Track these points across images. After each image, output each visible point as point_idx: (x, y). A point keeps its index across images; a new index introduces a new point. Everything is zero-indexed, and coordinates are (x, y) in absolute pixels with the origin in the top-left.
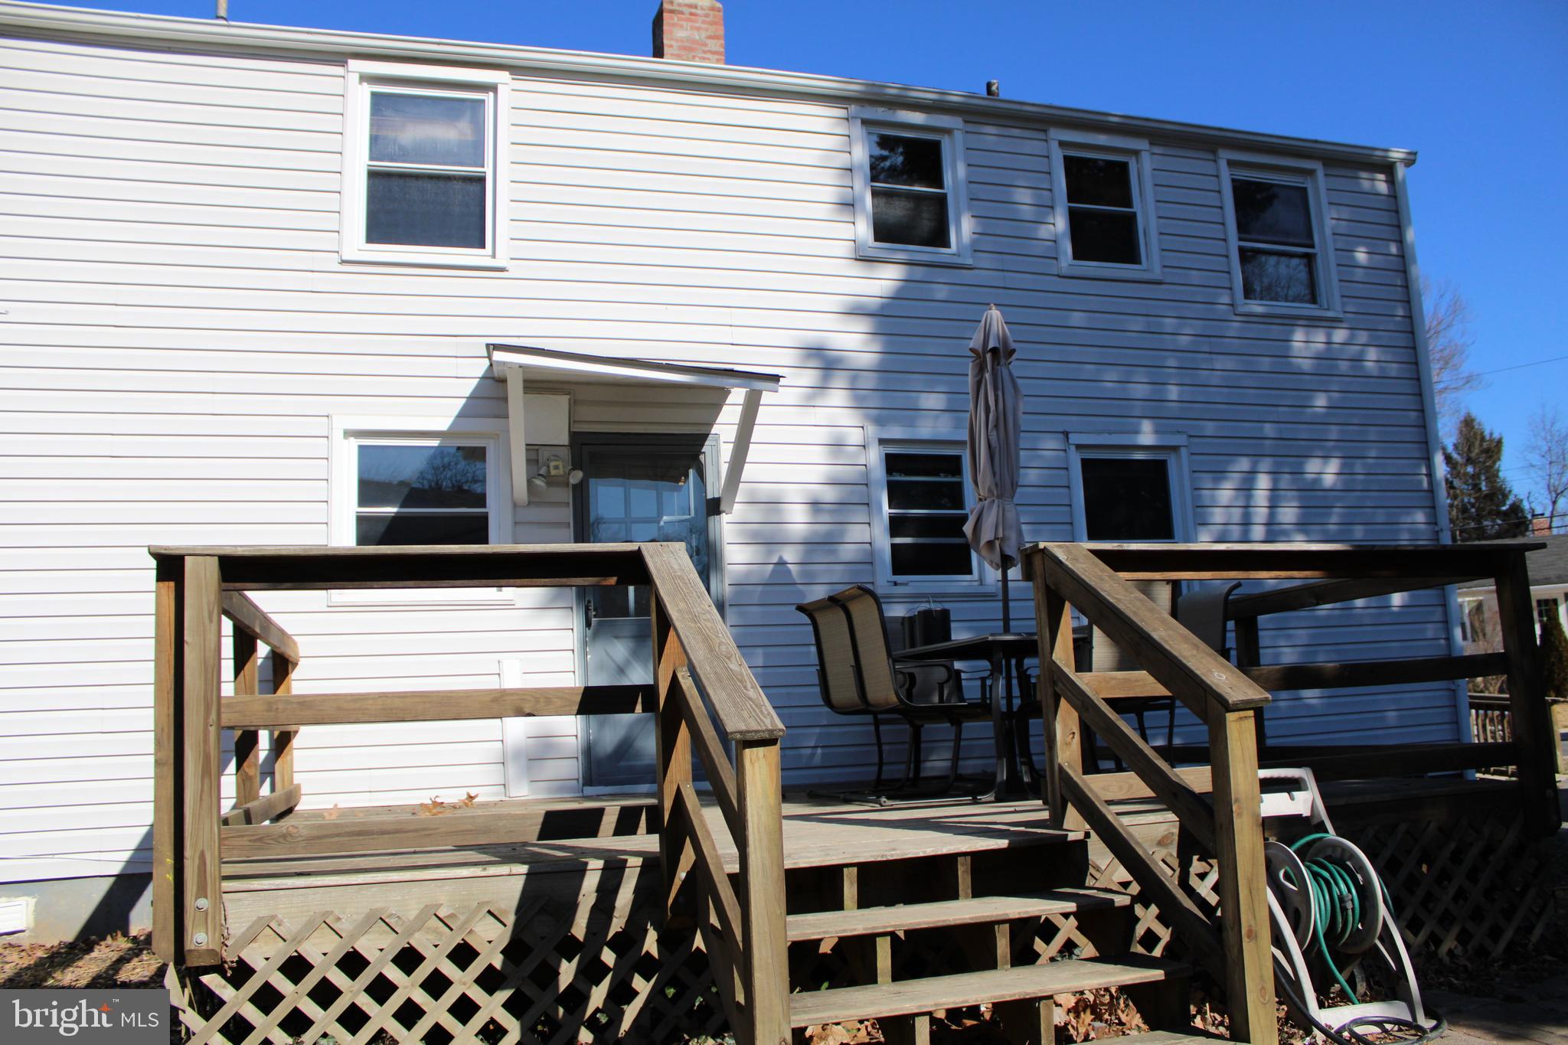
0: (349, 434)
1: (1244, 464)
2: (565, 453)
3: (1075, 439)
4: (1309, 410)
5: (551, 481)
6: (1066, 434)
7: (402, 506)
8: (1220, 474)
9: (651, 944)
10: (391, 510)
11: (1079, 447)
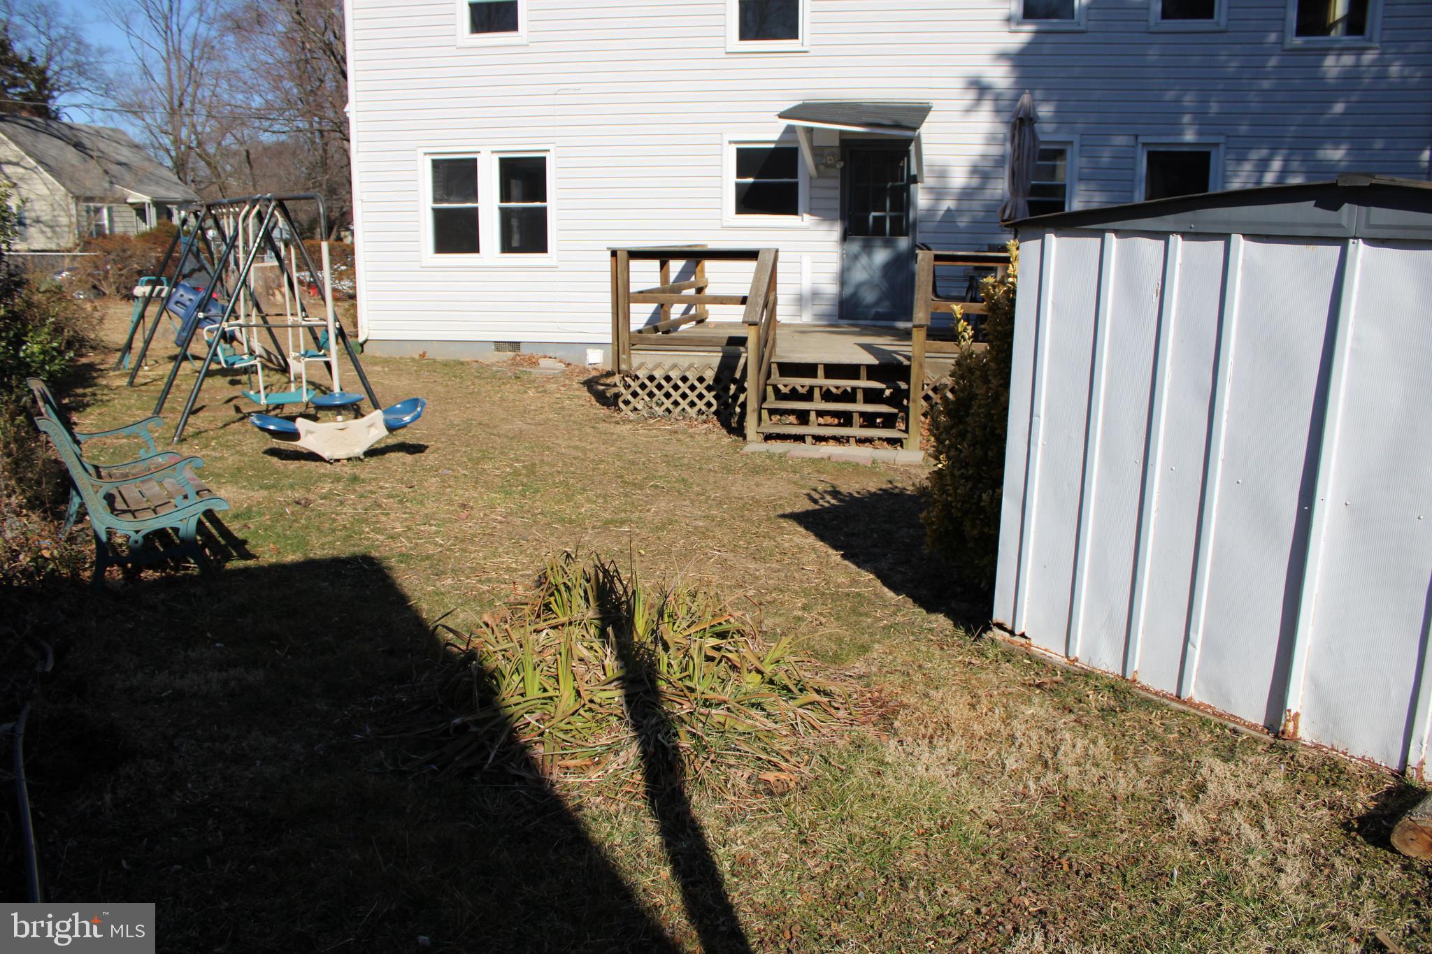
0: (730, 142)
1: (1264, 152)
2: (837, 151)
3: (1142, 139)
4: (1326, 116)
5: (827, 166)
6: (1136, 137)
7: (756, 178)
8: (1241, 159)
9: (733, 387)
10: (750, 180)
11: (1144, 144)
